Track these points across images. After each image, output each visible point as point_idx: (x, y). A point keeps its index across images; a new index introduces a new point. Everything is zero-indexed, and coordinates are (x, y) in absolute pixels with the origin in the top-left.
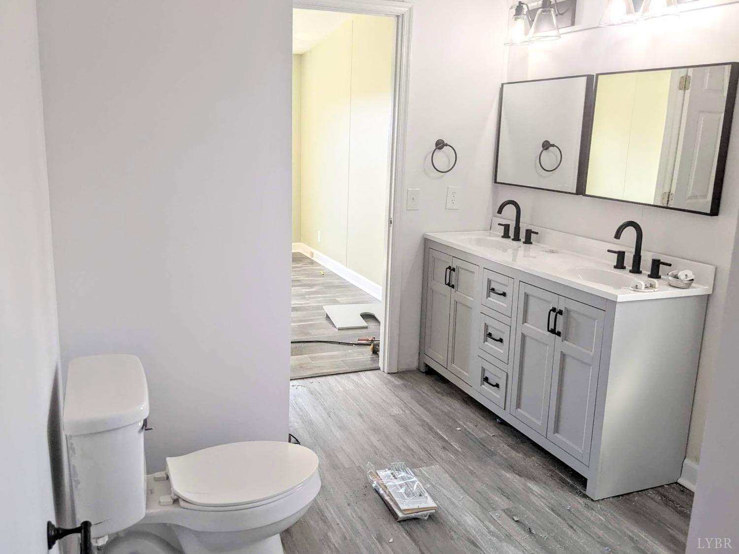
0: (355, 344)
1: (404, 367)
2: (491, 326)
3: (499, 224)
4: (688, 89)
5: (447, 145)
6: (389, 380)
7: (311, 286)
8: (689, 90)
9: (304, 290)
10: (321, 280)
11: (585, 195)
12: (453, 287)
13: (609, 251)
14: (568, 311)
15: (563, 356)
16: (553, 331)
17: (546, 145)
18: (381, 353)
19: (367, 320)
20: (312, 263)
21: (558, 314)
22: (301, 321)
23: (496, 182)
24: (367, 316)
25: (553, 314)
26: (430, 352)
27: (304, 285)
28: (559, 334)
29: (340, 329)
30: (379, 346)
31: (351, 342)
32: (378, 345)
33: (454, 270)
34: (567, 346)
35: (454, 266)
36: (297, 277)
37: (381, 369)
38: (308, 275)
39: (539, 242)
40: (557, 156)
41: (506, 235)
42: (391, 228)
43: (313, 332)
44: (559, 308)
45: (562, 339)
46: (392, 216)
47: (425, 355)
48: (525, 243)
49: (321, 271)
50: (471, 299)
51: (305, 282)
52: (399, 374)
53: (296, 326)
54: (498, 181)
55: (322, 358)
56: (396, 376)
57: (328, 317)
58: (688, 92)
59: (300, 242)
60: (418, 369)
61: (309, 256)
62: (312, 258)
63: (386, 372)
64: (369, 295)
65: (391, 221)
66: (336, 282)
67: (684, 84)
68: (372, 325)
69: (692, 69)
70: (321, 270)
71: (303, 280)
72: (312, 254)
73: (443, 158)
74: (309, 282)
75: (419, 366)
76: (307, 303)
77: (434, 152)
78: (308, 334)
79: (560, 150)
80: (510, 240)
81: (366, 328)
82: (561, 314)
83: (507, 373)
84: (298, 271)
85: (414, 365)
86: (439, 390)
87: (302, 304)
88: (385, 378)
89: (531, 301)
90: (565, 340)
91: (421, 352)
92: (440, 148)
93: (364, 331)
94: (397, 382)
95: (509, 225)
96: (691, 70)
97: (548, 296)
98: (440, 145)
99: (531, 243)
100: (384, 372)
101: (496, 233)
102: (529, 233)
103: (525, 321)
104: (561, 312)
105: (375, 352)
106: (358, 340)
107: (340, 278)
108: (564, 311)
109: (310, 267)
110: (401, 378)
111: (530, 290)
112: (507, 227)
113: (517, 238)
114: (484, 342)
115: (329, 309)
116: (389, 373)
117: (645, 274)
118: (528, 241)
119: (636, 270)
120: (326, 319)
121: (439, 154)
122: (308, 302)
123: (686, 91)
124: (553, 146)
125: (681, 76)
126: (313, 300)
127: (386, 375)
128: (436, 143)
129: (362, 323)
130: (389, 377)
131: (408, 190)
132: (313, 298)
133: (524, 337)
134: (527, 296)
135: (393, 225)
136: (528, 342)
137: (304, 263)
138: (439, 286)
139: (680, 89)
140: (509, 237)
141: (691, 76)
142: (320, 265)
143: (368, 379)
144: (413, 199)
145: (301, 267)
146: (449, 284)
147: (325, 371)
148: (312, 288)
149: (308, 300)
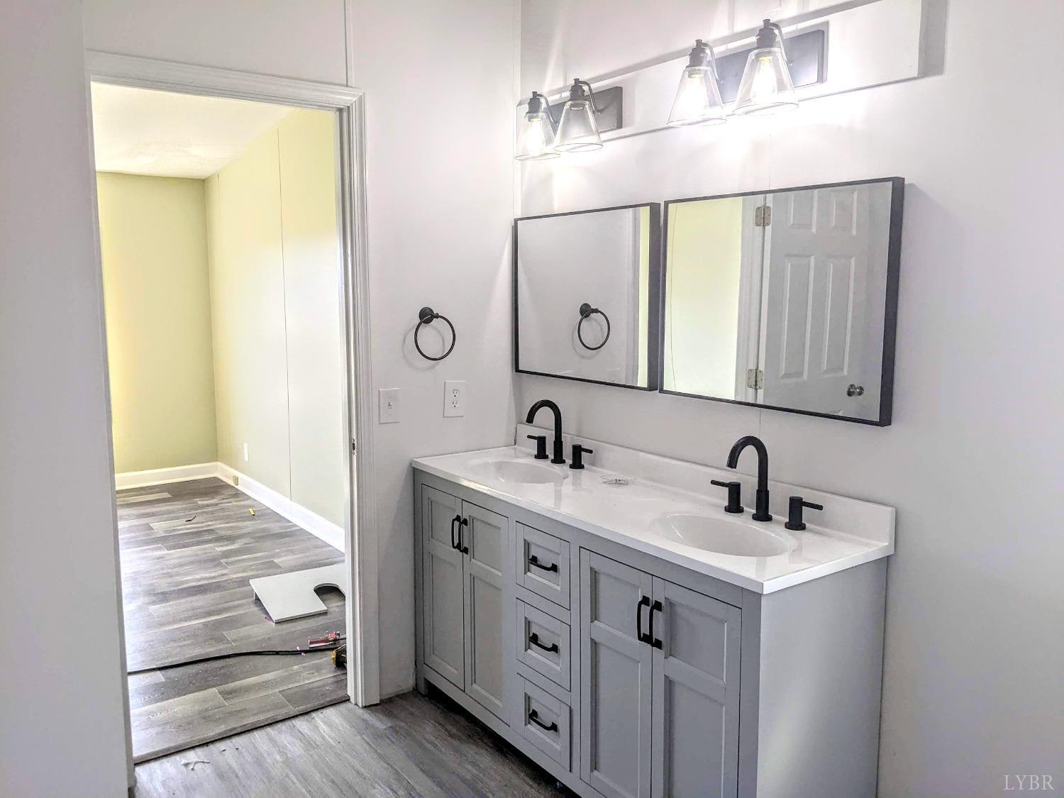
0: (306, 652)
1: (390, 691)
2: (535, 623)
3: (529, 437)
4: (768, 224)
5: (437, 316)
6: (364, 720)
7: (231, 539)
8: (770, 226)
9: (220, 548)
10: (249, 526)
11: (662, 391)
12: (466, 551)
13: (713, 482)
14: (671, 604)
15: (669, 684)
16: (647, 639)
17: (586, 311)
18: (350, 665)
19: (325, 597)
20: (237, 494)
21: (655, 611)
22: (209, 614)
23: (517, 370)
24: (326, 591)
25: (646, 610)
26: (434, 660)
27: (220, 539)
28: (658, 644)
29: (278, 623)
30: (346, 654)
31: (298, 648)
32: (344, 651)
33: (465, 522)
34: (676, 667)
35: (465, 516)
36: (210, 523)
37: (352, 700)
38: (228, 519)
39: (593, 464)
40: (601, 326)
41: (541, 455)
42: (355, 457)
43: (230, 634)
44: (654, 599)
45: (666, 653)
46: (354, 436)
47: (425, 666)
48: (572, 467)
49: (251, 510)
50: (497, 572)
51: (223, 533)
52: (385, 705)
53: (201, 625)
54: (520, 369)
55: (247, 689)
56: (376, 711)
57: (258, 599)
58: (768, 228)
59: (217, 461)
60: (416, 690)
61: (232, 483)
62: (236, 487)
63: (361, 706)
64: (330, 546)
65: (354, 444)
66: (275, 527)
67: (762, 218)
68: (334, 604)
69: (772, 195)
70: (250, 507)
71: (217, 528)
72: (236, 480)
73: (432, 337)
74: (229, 533)
75: (416, 685)
76: (223, 575)
77: (417, 329)
78: (221, 639)
79: (605, 317)
80: (549, 462)
81: (325, 613)
82: (660, 610)
83: (570, 707)
84: (212, 512)
85: (408, 683)
86: (454, 731)
87: (214, 577)
88: (359, 717)
89: (603, 582)
90: (671, 655)
91: (419, 660)
92: (428, 321)
93: (321, 621)
94: (380, 723)
95: (544, 438)
96: (770, 196)
97: (632, 576)
98: (427, 316)
99: (582, 467)
100: (356, 704)
101: (523, 449)
102: (577, 450)
103: (595, 616)
104: (658, 606)
105: (340, 663)
106: (311, 643)
107: (280, 518)
108: (663, 604)
109: (234, 503)
110: (389, 714)
111: (599, 564)
112: (541, 441)
113: (558, 459)
114: (526, 650)
115: (258, 585)
116: (365, 707)
117: (779, 522)
118: (577, 464)
119: (763, 515)
120: (255, 603)
121: (425, 331)
122: (224, 572)
123: (766, 227)
124: (596, 311)
125: (756, 207)
126: (232, 567)
127: (361, 711)
128: (420, 316)
129: (319, 606)
130: (366, 715)
131: (379, 391)
132: (232, 563)
133: (595, 644)
134: (594, 574)
135: (358, 452)
136: (603, 654)
137: (223, 497)
138: (443, 548)
139: (758, 225)
140: (546, 457)
141: (772, 206)
142: (249, 498)
143: (328, 724)
144: (389, 405)
145: (217, 505)
146: (458, 547)
147: (250, 720)
148: (234, 543)
149: (225, 568)
